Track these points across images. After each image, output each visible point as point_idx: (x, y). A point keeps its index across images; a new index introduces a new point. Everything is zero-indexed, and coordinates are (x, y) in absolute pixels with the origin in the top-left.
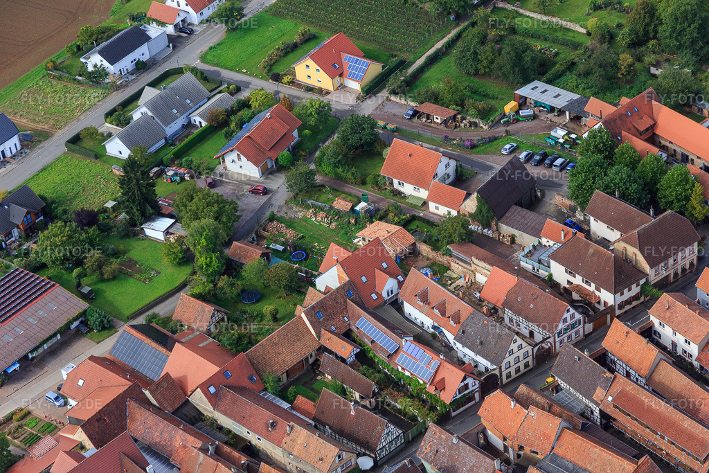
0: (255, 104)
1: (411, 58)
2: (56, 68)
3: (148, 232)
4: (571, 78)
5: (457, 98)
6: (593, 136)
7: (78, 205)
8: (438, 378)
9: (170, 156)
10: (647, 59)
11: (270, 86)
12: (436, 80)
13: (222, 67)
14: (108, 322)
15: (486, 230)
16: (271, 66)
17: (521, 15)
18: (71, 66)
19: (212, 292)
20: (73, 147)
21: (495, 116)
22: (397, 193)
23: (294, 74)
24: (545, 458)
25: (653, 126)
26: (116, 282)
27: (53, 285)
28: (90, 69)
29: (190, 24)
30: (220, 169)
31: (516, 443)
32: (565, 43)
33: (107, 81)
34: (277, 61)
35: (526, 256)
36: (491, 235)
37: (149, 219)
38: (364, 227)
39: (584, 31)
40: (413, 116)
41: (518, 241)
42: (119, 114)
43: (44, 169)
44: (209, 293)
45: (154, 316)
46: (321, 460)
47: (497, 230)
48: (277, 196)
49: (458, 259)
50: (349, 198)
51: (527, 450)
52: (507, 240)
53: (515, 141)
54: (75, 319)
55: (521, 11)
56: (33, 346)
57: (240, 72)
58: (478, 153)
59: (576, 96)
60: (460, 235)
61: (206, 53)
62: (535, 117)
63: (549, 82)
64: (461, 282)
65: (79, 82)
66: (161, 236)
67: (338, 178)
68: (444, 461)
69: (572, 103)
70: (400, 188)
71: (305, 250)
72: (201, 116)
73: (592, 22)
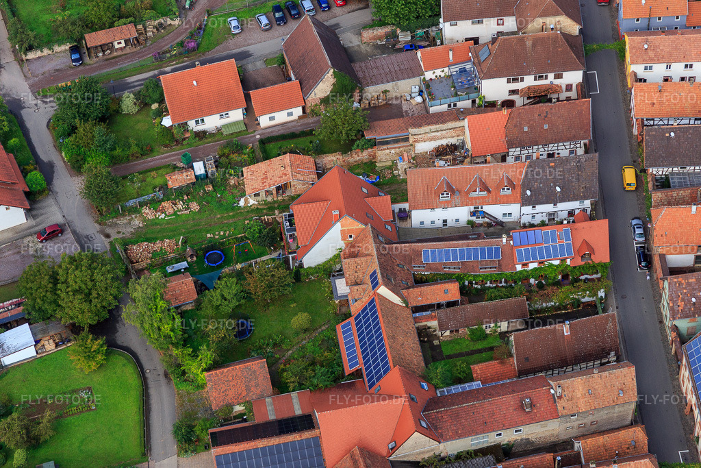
8: (578, 245)
22: (201, 135)
35: (432, 99)
41: (392, 94)
46: (621, 392)
47: (361, 98)
48: (79, 224)
49: (387, 142)
58: (209, 49)
70: (200, 128)
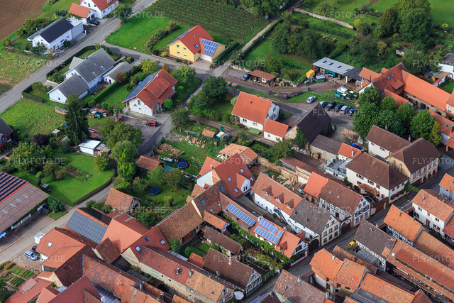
0: (145, 70)
1: (242, 42)
2: (10, 45)
3: (83, 150)
4: (346, 56)
5: (276, 67)
6: (367, 91)
7: (34, 132)
8: (282, 242)
9: (92, 101)
10: (394, 45)
11: (154, 58)
12: (260, 56)
13: (120, 46)
14: (62, 206)
15: (301, 150)
16: (153, 45)
17: (310, 16)
18: (20, 44)
19: (130, 188)
20: (27, 95)
21: (300, 80)
22: (242, 127)
23: (168, 51)
24: (355, 291)
25: (403, 86)
26: (64, 181)
27: (25, 182)
28: (34, 45)
29: (97, 18)
30: (125, 110)
31: (336, 282)
32: (340, 35)
33: (45, 53)
34: (156, 43)
35: (329, 166)
36: (305, 153)
37: (83, 141)
38: (223, 148)
39: (352, 27)
40: (247, 78)
41: (322, 157)
42: (56, 74)
43: (9, 109)
44: (128, 188)
45: (93, 203)
46: (213, 293)
47: (309, 150)
48: (165, 127)
49: (287, 167)
50: (212, 129)
51: (343, 287)
52: (315, 157)
53: (315, 95)
54: (40, 205)
55: (310, 14)
56: (15, 221)
57: (132, 49)
58: (291, 102)
59: (351, 68)
60: (287, 153)
61: (109, 37)
62: (326, 80)
63: (333, 58)
64: (288, 182)
65: (26, 54)
66: (91, 152)
67: (203, 116)
68: (292, 294)
69: (349, 72)
70: (244, 123)
71: (186, 162)
72: (111, 76)
73: (357, 22)
